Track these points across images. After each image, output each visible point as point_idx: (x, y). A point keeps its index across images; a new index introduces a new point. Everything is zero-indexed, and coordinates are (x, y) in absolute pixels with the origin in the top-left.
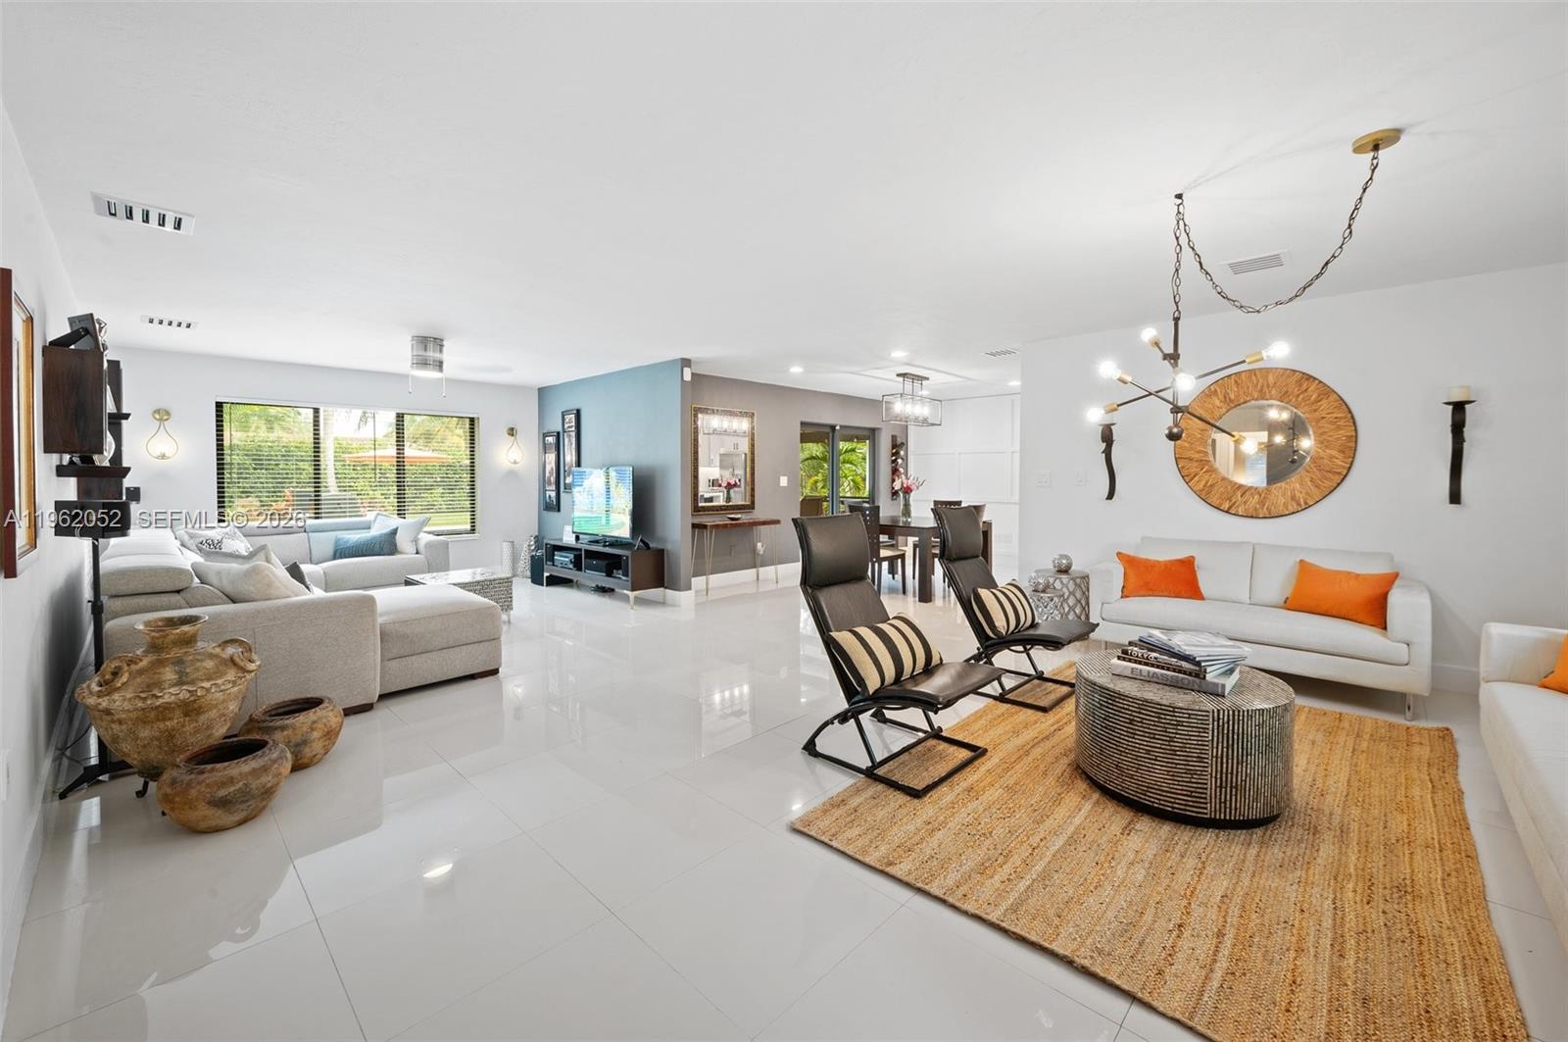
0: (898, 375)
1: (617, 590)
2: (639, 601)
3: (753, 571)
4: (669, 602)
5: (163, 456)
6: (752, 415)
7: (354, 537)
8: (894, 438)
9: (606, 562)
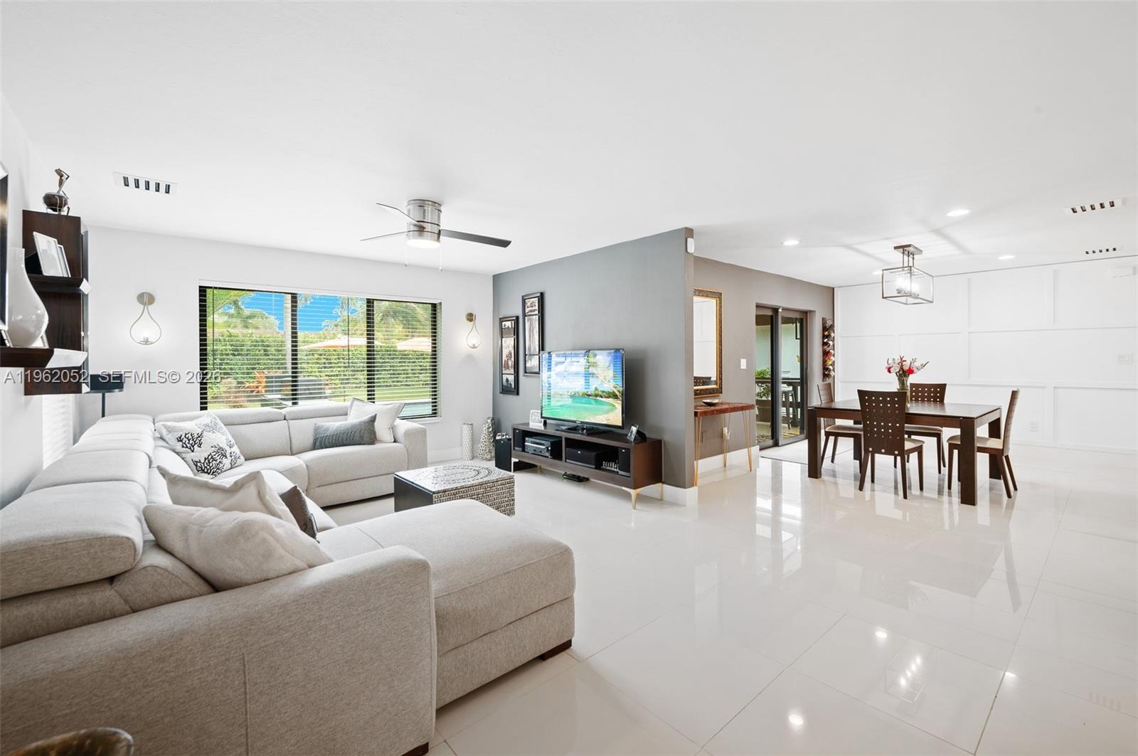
0: (896, 248)
1: (592, 480)
2: (640, 498)
3: (720, 457)
4: (665, 498)
5: (146, 342)
6: (718, 296)
7: (334, 425)
8: (824, 321)
9: (595, 453)
